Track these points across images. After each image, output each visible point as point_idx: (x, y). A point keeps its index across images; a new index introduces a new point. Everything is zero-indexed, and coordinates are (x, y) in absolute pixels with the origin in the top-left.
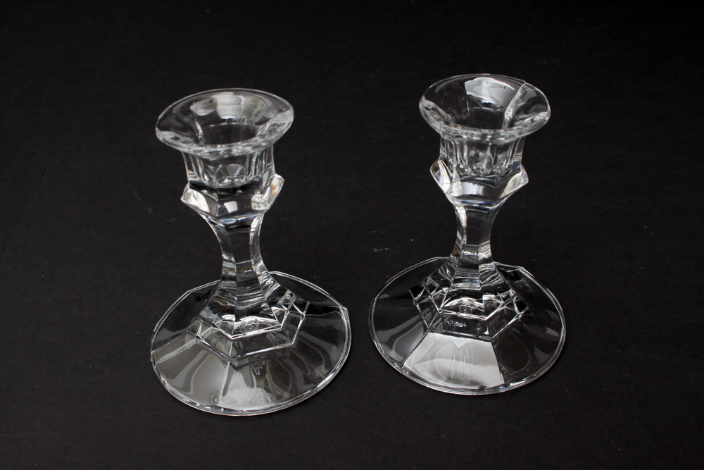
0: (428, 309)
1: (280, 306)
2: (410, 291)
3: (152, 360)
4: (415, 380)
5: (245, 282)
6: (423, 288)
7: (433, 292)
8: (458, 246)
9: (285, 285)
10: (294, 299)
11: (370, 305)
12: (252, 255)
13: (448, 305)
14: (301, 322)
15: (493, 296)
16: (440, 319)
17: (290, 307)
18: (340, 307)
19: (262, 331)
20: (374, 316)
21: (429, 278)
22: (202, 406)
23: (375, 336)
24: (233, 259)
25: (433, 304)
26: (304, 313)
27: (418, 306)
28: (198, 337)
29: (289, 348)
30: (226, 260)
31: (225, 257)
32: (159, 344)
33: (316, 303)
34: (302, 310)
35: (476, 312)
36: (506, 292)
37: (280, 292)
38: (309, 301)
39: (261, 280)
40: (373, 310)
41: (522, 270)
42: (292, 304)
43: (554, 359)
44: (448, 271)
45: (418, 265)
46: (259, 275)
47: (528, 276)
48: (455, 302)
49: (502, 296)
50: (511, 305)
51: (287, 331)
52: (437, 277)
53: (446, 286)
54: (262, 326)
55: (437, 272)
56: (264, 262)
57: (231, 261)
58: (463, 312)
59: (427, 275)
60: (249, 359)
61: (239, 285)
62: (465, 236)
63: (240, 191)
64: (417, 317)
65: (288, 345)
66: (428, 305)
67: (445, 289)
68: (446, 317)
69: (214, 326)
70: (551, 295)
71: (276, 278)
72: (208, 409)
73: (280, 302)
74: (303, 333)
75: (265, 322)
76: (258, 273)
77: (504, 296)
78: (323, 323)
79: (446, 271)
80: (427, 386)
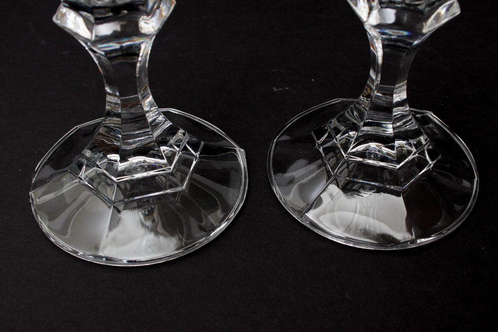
0: (331, 154)
1: (171, 146)
2: (313, 133)
3: (31, 201)
4: (316, 231)
5: (133, 118)
6: (327, 130)
7: (339, 135)
8: (369, 87)
9: (177, 123)
10: (187, 138)
11: (268, 146)
12: (138, 89)
13: (354, 150)
14: (194, 163)
15: (404, 142)
16: (345, 165)
17: (182, 147)
18: (237, 148)
19: (152, 173)
20: (273, 159)
21: (334, 121)
22: (84, 255)
23: (274, 181)
24: (118, 94)
25: (338, 148)
26: (197, 154)
27: (321, 150)
28: (81, 179)
29: (180, 192)
30: (110, 94)
31: (108, 90)
32: (41, 183)
33: (211, 143)
34: (196, 151)
35: (384, 159)
36: (418, 139)
37: (172, 131)
38: (203, 141)
39: (150, 117)
40: (272, 153)
41: (431, 115)
42: (184, 143)
43: (467, 212)
44: (355, 113)
45: (320, 106)
46: (147, 112)
47: (436, 121)
48: (361, 148)
49: (413, 142)
50: (422, 153)
51: (179, 174)
52: (342, 120)
53: (352, 130)
54: (152, 167)
55: (344, 114)
56: (154, 97)
57: (116, 96)
58: (370, 159)
59: (333, 117)
60: (138, 203)
61: (125, 121)
62: (380, 75)
63: (126, 12)
64: (320, 161)
65: (179, 189)
66: (333, 149)
67: (351, 133)
68: (351, 164)
69: (98, 166)
70: (462, 143)
71: (168, 115)
72: (90, 259)
73: (172, 142)
74: (196, 176)
75: (155, 163)
76: (146, 109)
77: (415, 143)
78: (218, 165)
79: (353, 113)
80: (330, 238)
